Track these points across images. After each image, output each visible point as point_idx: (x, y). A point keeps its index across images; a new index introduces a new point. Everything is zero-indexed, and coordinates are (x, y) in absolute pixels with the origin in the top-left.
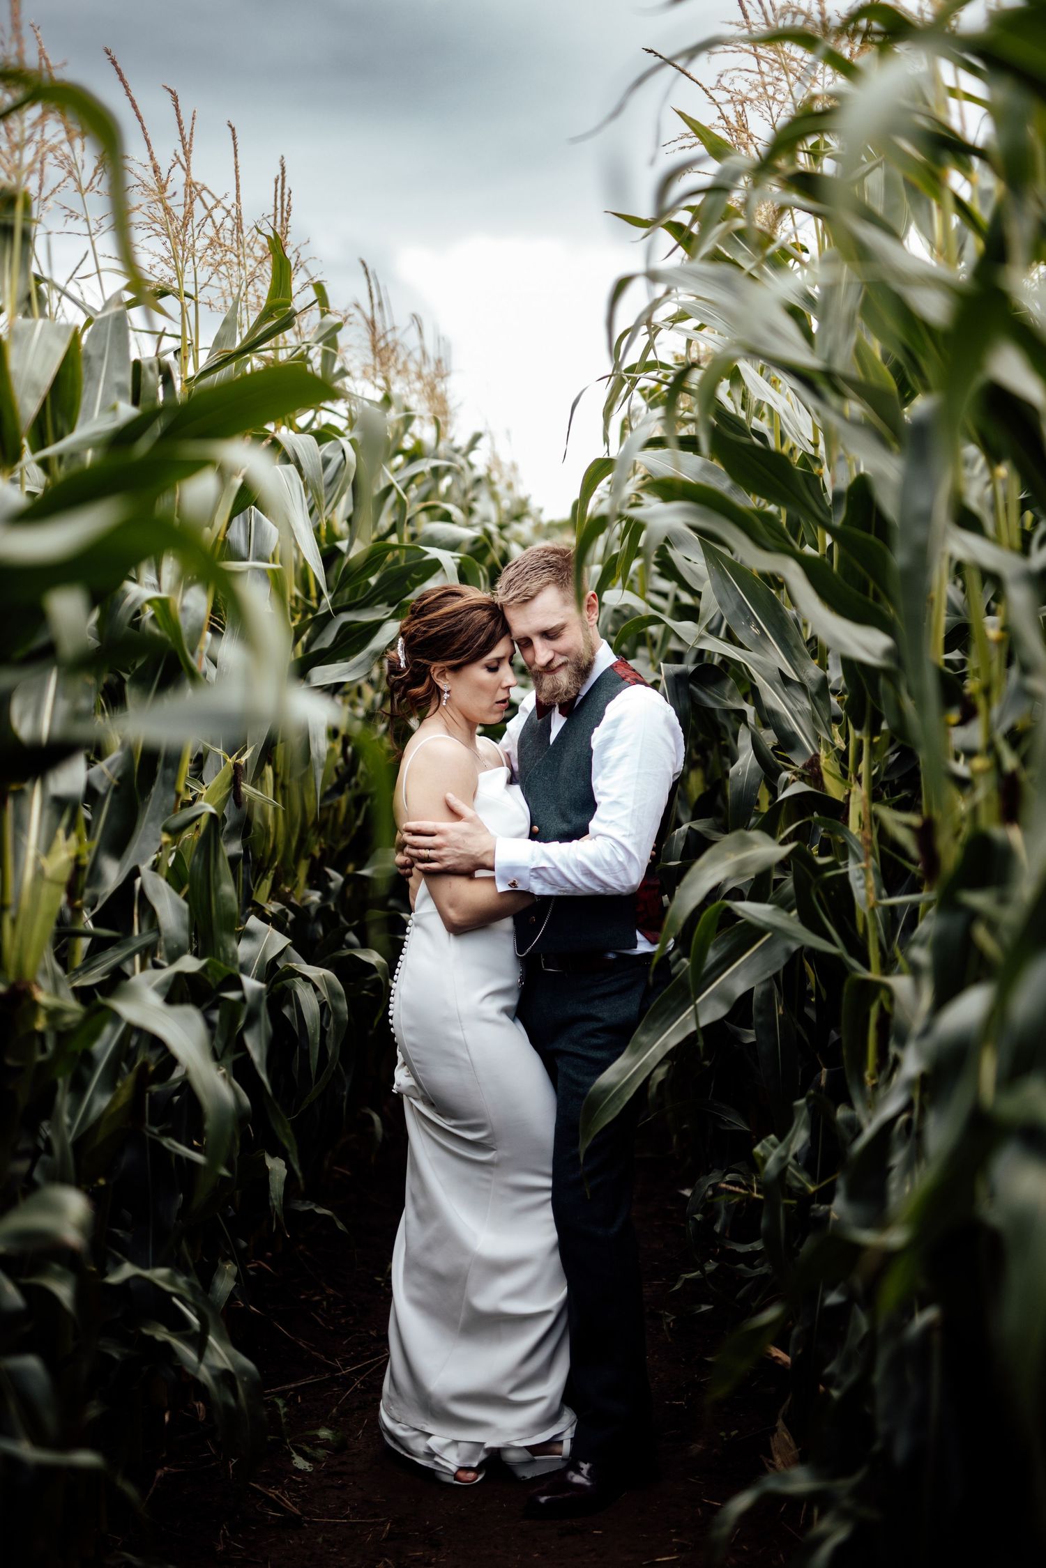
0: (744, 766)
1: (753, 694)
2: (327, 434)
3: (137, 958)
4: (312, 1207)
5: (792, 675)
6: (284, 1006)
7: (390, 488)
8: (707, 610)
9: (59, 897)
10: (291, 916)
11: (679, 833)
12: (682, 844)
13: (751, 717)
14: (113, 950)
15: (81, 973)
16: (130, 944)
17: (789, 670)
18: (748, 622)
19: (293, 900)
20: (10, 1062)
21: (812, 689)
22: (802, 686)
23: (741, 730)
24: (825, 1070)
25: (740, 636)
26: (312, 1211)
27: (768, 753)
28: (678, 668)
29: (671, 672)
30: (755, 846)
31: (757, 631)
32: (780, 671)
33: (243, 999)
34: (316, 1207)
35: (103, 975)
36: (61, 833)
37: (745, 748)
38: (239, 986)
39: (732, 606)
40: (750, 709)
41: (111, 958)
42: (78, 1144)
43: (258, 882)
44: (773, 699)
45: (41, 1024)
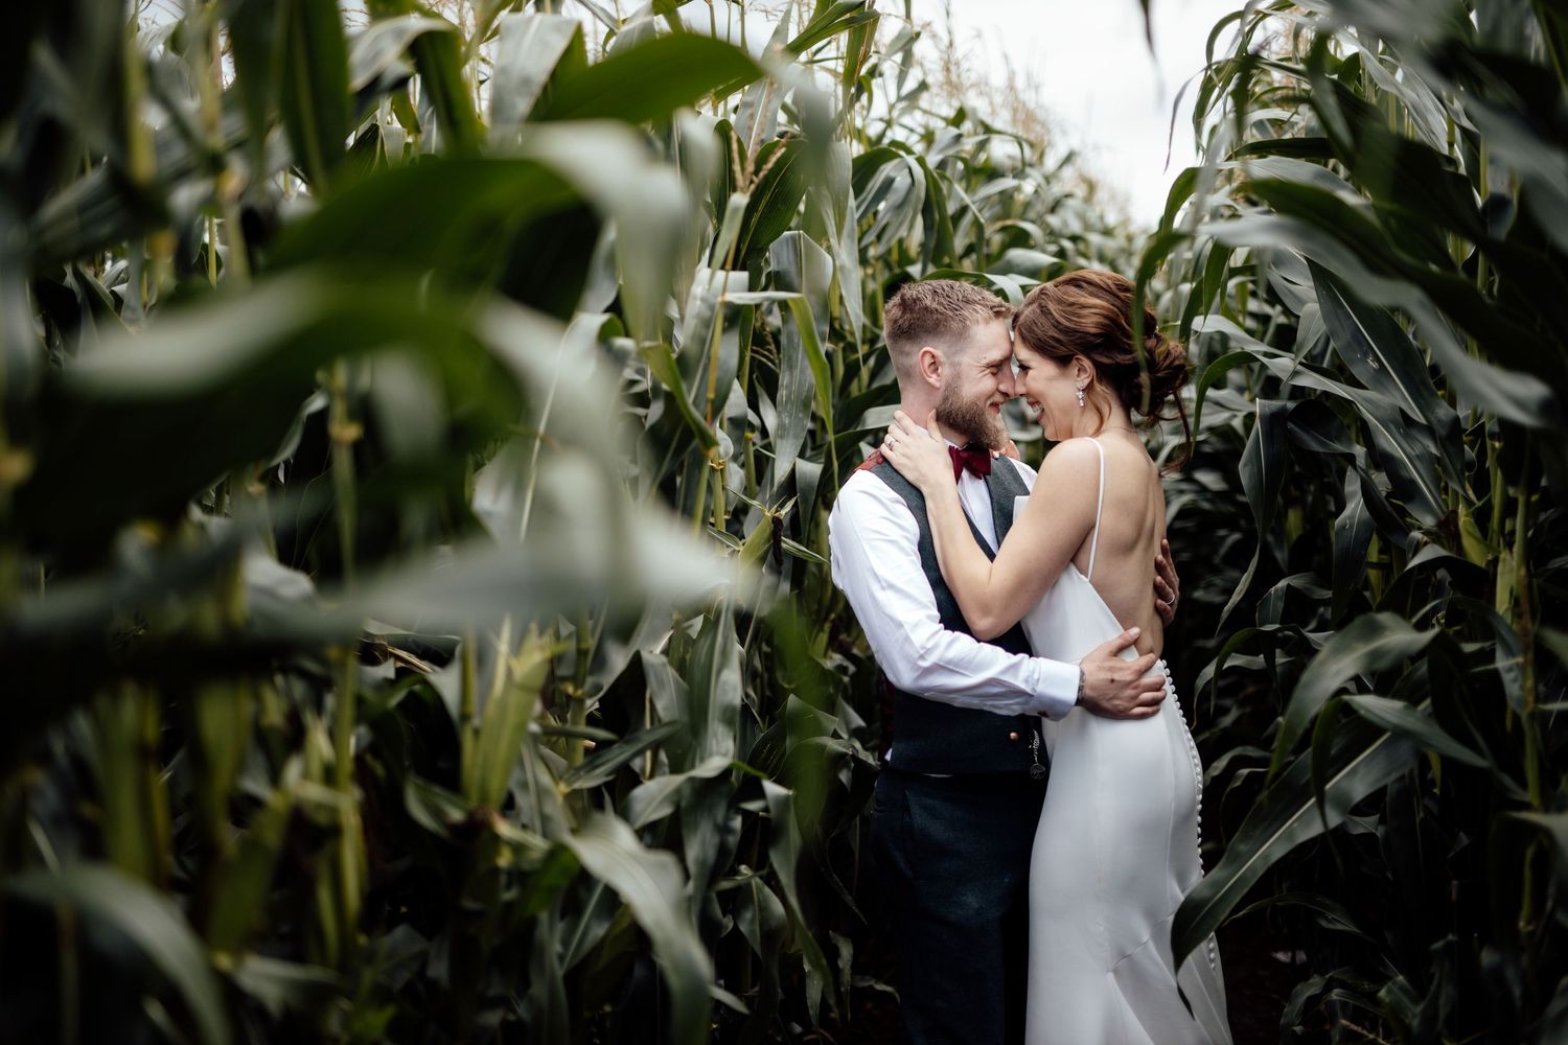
0: (1351, 517)
1: (1366, 435)
2: (891, 151)
3: (648, 754)
4: (872, 983)
5: (1418, 416)
6: (841, 769)
7: (964, 210)
8: (1305, 339)
9: (530, 706)
10: (852, 669)
11: (1276, 591)
12: (1281, 605)
13: (1361, 461)
14: (620, 747)
15: (582, 773)
16: (637, 740)
17: (1412, 409)
18: (1365, 355)
19: (855, 651)
20: (469, 904)
21: (1443, 432)
22: (1429, 430)
23: (1348, 473)
24: (1455, 882)
25: (1357, 371)
26: (871, 987)
27: (1381, 501)
28: (1275, 404)
29: (1267, 410)
30: (1387, 633)
31: (1375, 365)
32: (1401, 410)
33: (766, 809)
34: (876, 983)
35: (608, 775)
36: (534, 627)
37: (1353, 495)
38: (760, 794)
39: (1346, 336)
40: (1359, 451)
41: (617, 756)
42: (572, 977)
43: (814, 635)
44: (1389, 442)
45: (504, 860)
